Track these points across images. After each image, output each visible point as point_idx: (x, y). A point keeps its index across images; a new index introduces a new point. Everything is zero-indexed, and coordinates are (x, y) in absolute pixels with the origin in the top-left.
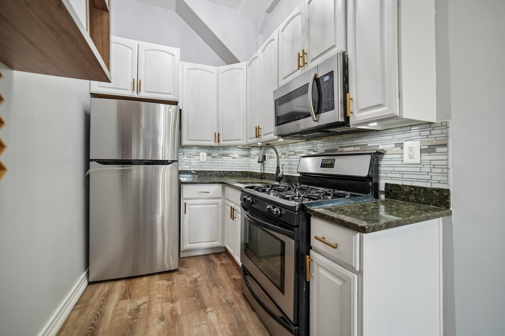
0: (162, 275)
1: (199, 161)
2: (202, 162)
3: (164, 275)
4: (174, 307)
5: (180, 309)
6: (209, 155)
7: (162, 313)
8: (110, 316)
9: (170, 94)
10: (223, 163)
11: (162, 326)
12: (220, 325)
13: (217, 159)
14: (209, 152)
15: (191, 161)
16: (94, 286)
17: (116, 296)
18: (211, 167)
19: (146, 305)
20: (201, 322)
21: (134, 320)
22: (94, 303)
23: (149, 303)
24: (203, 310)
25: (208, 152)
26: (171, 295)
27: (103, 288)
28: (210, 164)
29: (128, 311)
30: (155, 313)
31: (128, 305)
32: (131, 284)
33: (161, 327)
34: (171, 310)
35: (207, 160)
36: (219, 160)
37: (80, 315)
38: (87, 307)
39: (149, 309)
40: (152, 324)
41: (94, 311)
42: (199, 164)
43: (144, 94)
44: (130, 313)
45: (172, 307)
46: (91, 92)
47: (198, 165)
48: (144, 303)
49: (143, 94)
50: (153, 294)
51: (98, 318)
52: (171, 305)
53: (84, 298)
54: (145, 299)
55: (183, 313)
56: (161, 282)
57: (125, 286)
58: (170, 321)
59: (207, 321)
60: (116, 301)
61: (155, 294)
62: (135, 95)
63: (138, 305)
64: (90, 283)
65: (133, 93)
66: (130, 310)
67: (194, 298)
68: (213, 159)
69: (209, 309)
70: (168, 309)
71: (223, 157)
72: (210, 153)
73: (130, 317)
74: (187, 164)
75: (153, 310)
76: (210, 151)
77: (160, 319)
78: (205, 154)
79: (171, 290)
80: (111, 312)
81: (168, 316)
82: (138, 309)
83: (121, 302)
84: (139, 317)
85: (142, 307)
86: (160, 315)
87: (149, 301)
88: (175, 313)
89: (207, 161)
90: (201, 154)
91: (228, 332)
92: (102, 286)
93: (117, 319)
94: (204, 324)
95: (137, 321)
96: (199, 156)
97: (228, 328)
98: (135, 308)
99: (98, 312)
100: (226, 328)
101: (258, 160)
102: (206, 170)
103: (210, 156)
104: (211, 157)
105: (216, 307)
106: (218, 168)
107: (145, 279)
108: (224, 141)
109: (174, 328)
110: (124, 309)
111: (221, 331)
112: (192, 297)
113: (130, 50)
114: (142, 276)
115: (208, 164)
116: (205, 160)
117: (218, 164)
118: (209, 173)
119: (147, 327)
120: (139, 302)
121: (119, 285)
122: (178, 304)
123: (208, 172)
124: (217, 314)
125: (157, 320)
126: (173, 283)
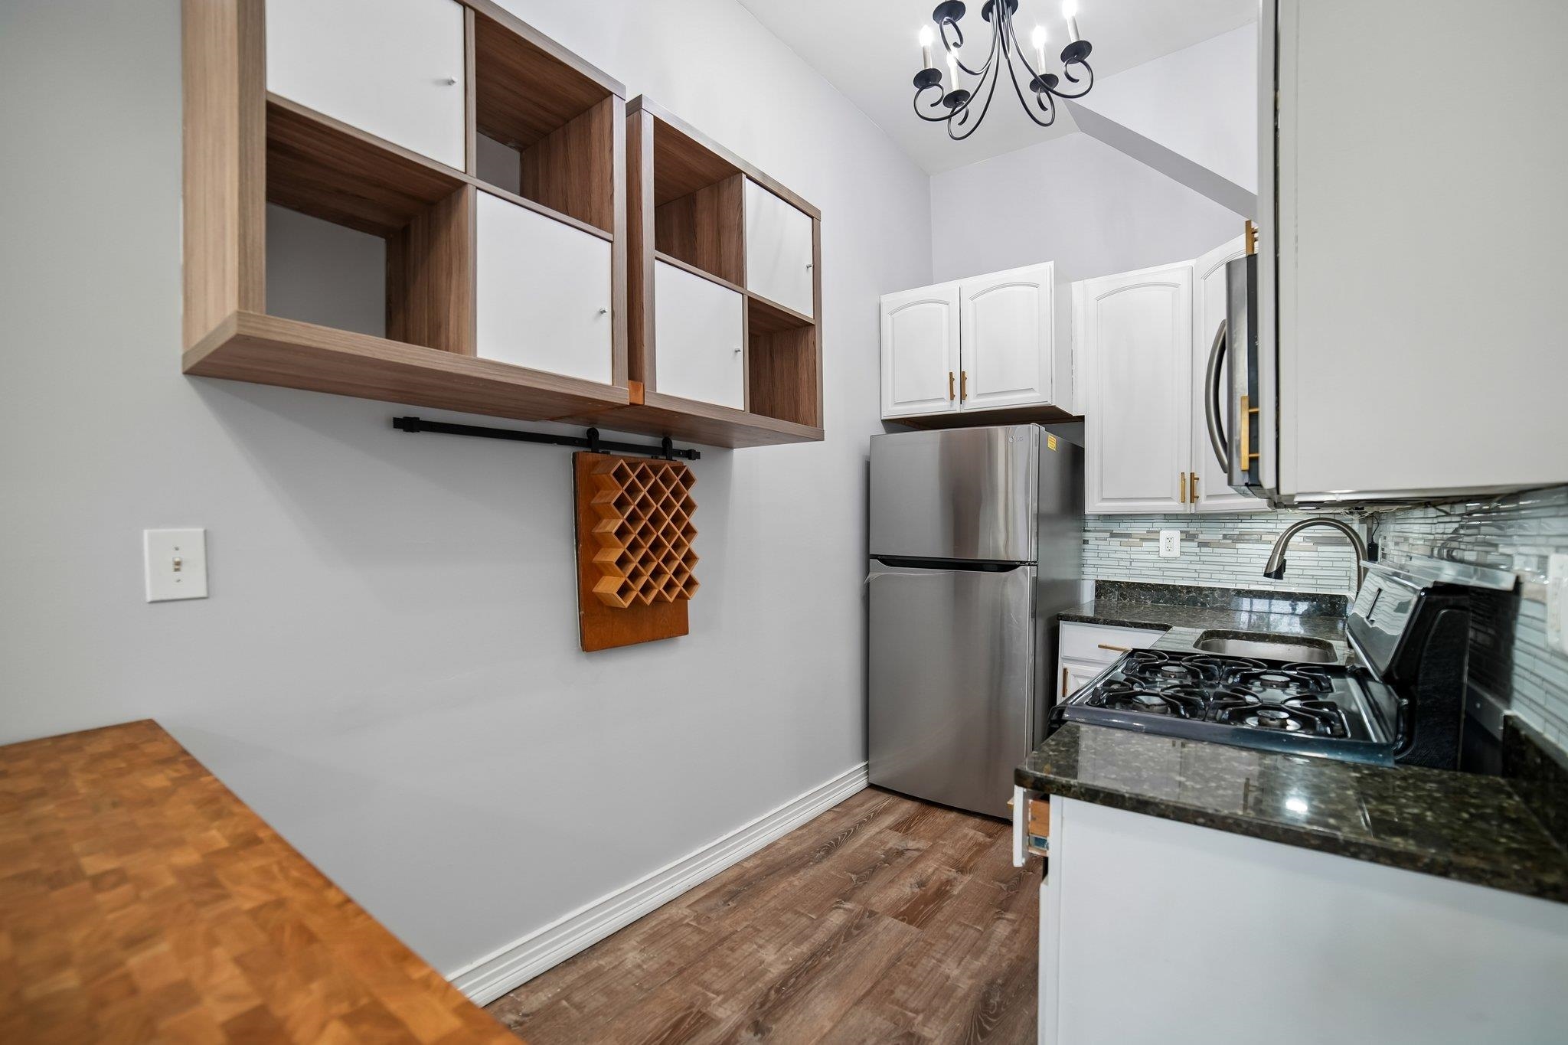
0: (985, 822)
1: (1156, 557)
2: (1167, 560)
3: (989, 824)
4: (955, 879)
5: (960, 887)
6: (1188, 537)
7: (929, 876)
8: (862, 841)
9: (1031, 390)
10: (1241, 564)
11: (913, 893)
12: (1001, 948)
13: (1216, 550)
14: (1188, 529)
15: (1133, 556)
16: (874, 792)
17: (889, 820)
18: (1196, 575)
19: (916, 854)
20: (974, 924)
21: (885, 863)
22: (857, 815)
23: (923, 854)
24: (997, 911)
25: (1185, 530)
26: (971, 859)
27: (884, 800)
28: (1191, 566)
29: (887, 848)
30: (920, 871)
31: (894, 841)
32: (923, 813)
33: (909, 893)
34: (945, 881)
35: (1182, 553)
36: (1225, 555)
37: (833, 820)
38: (846, 815)
39: (917, 861)
40: (902, 882)
41: (849, 825)
42: (1157, 565)
43: (975, 401)
44: (886, 853)
45: (951, 878)
46: (882, 418)
47: (1155, 569)
48: (917, 850)
49: (974, 404)
50: (942, 844)
51: (847, 836)
52: (953, 873)
53: (850, 802)
54: (922, 844)
55: (959, 895)
56: (972, 833)
57: (912, 812)
58: (929, 894)
59: (985, 929)
60: (884, 827)
61: (944, 845)
62: (956, 408)
63: (906, 848)
64: (871, 786)
65: (951, 406)
66: (891, 849)
67: (1003, 885)
68: (1203, 549)
69: (1009, 916)
70: (944, 877)
71: (1239, 546)
72: (1192, 531)
73: (883, 856)
74: (1121, 563)
75: (921, 866)
76: (1193, 528)
77: (917, 883)
78: (1176, 535)
79: (977, 853)
80: (866, 837)
81: (932, 886)
82: (900, 853)
83: (889, 831)
84: (894, 864)
85: (908, 854)
86: (924, 877)
87: (926, 851)
88: (948, 888)
89: (1184, 558)
90: (1164, 534)
91: (1004, 965)
92: (885, 796)
93: (866, 850)
94: (976, 928)
95: (886, 867)
96: (1158, 540)
97: (1009, 959)
98: (898, 849)
99: (852, 829)
100: (1007, 957)
101: (1264, 569)
102: (1178, 583)
103: (1193, 541)
104: (1196, 543)
105: (1026, 921)
106: (1219, 580)
107: (953, 815)
108: (1209, 497)
109: (926, 905)
110: (884, 843)
111: (992, 956)
112: (1001, 882)
113: (944, 307)
114: (951, 809)
115: (1185, 566)
116: (1176, 553)
117: (1221, 568)
118: (1188, 592)
119: (892, 881)
120: (911, 844)
121: (907, 806)
122: (967, 878)
123: (1185, 591)
124: (1015, 932)
125: (913, 881)
126: (992, 845)
